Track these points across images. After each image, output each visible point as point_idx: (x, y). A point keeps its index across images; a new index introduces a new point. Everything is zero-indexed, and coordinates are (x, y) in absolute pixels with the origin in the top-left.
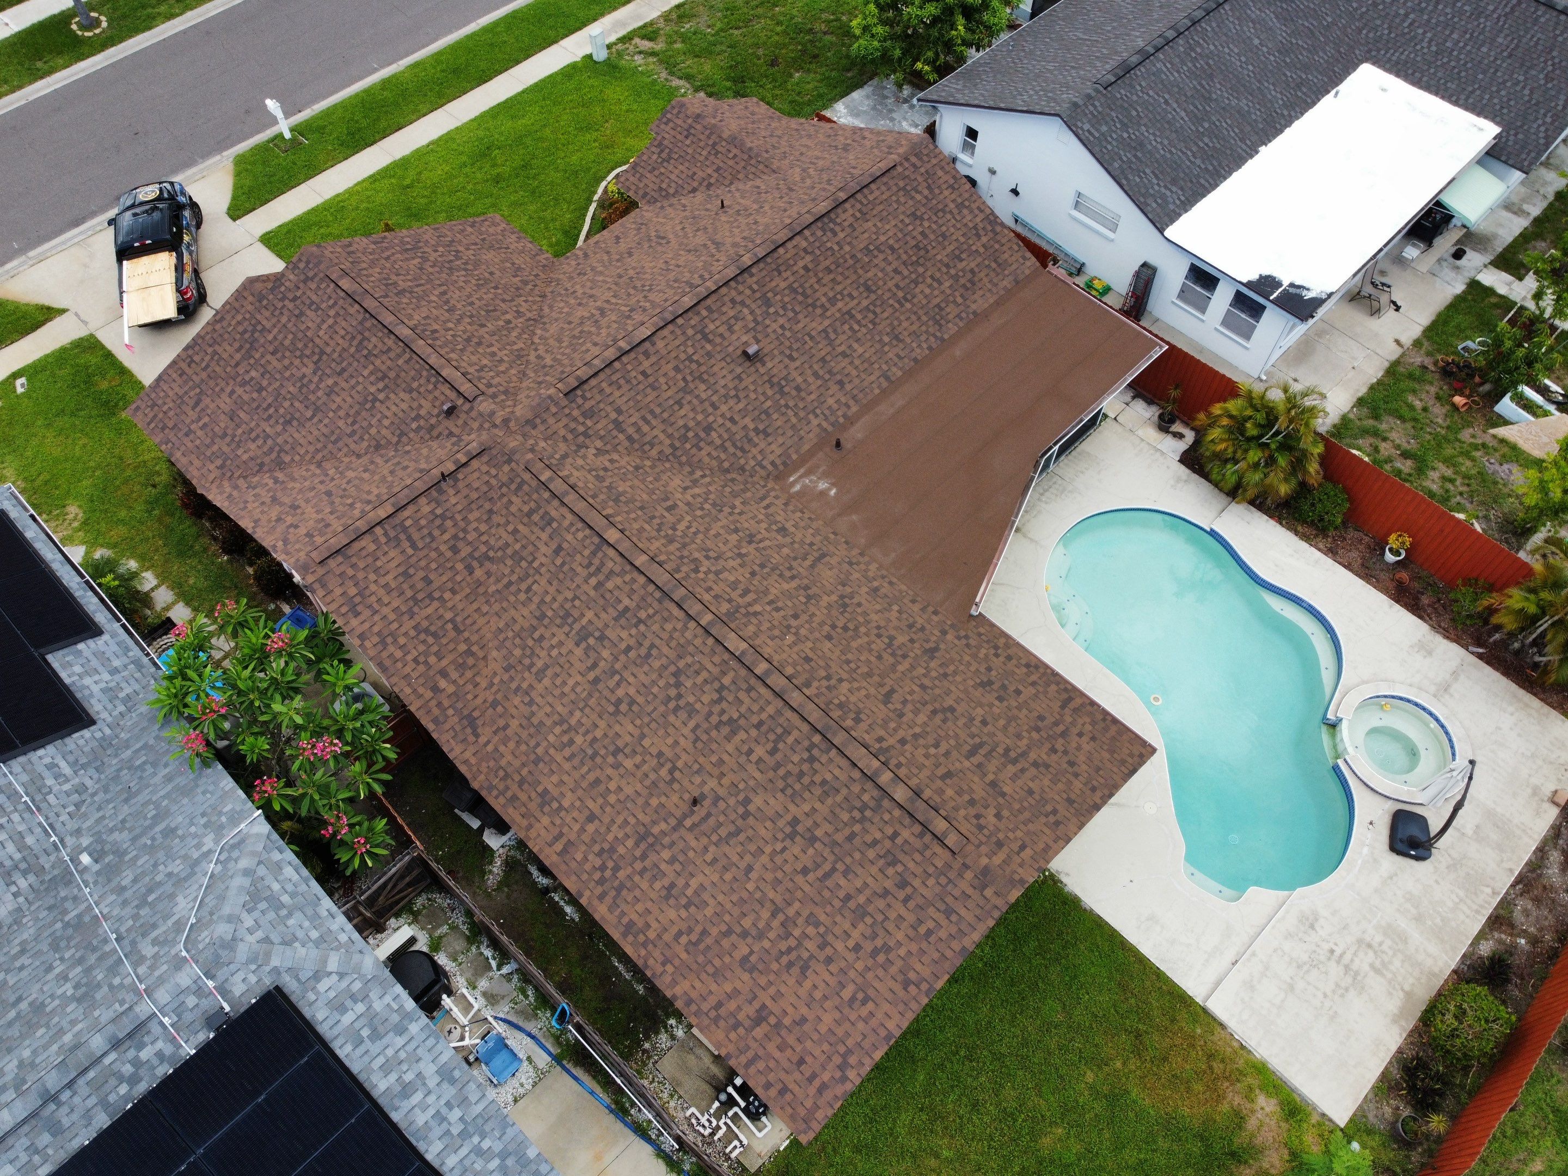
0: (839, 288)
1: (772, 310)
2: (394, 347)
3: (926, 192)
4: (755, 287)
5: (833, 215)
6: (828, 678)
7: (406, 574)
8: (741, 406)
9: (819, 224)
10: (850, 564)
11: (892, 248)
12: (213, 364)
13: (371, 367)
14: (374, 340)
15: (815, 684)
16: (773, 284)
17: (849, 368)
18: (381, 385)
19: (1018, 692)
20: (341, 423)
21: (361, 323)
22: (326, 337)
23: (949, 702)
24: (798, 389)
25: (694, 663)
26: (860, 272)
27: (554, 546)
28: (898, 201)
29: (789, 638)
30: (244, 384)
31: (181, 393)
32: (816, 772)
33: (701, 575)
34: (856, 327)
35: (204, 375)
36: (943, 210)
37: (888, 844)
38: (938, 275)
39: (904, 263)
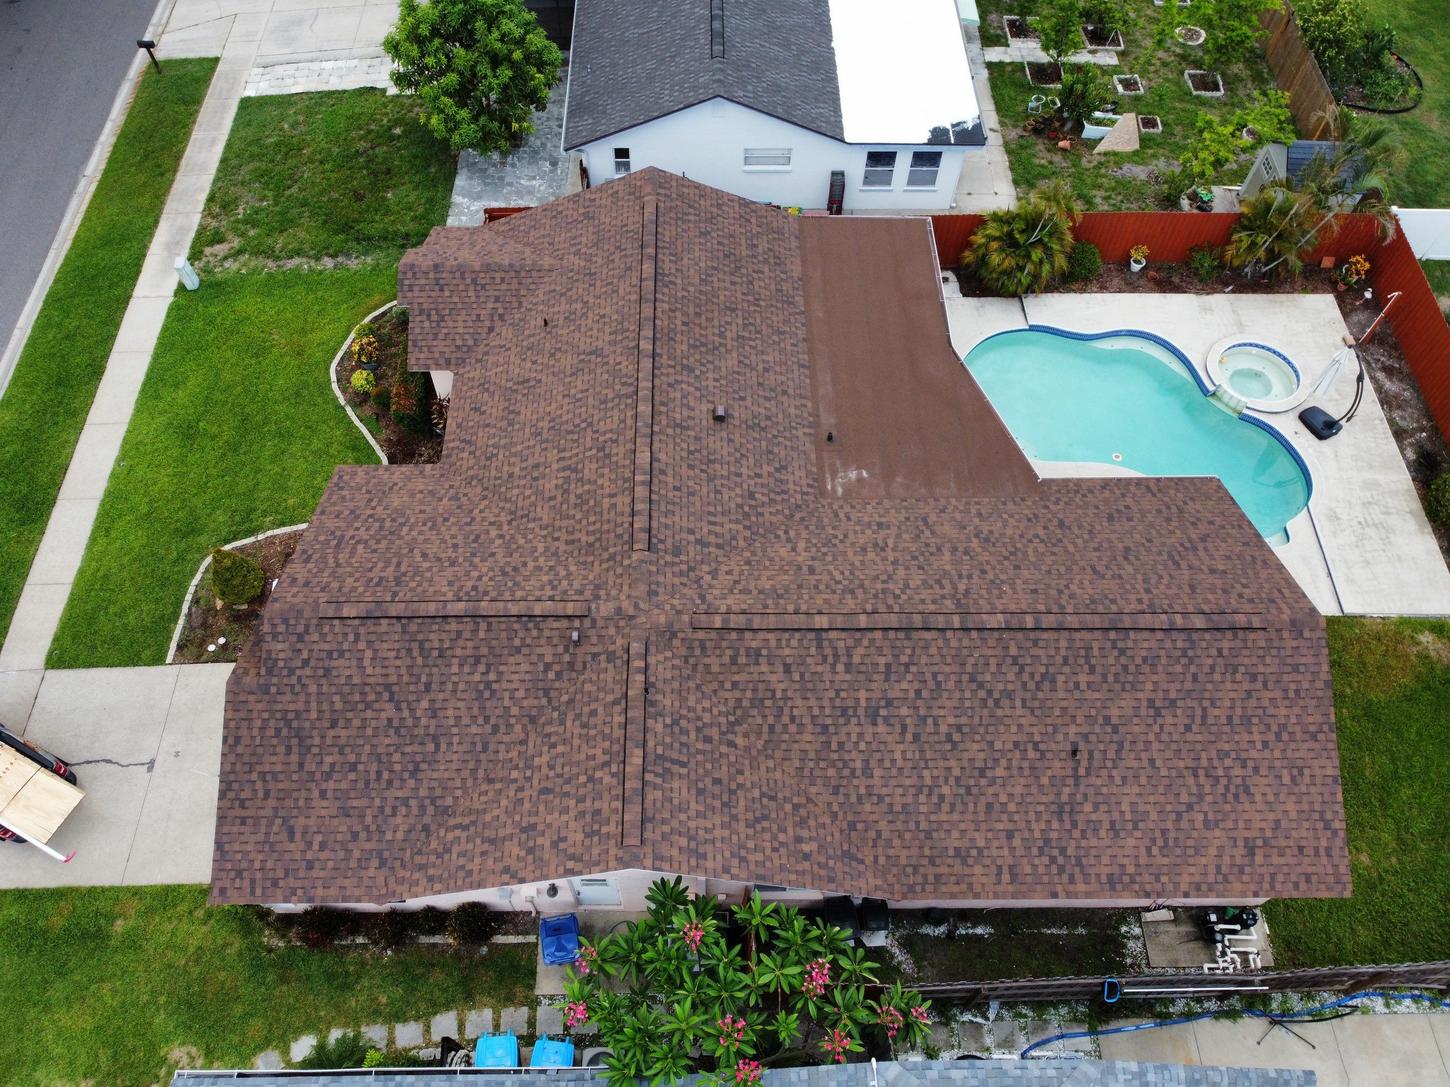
0: (716, 323)
1: (697, 372)
2: (460, 627)
3: (692, 211)
5: (660, 271)
6: (1060, 592)
7: (700, 792)
8: (751, 460)
9: (659, 284)
10: (943, 511)
11: (714, 268)
12: (271, 785)
13: (455, 661)
14: (432, 636)
15: (1063, 602)
16: (679, 351)
17: (778, 377)
18: (482, 668)
19: (1127, 507)
20: (474, 729)
21: (404, 632)
22: (378, 670)
24: (767, 418)
25: (977, 660)
26: (715, 300)
27: (781, 669)
28: (684, 230)
29: (1006, 588)
30: (328, 776)
31: (261, 837)
32: (1133, 657)
33: (904, 597)
34: (753, 344)
35: (272, 803)
36: (713, 217)
37: (1220, 661)
38: (756, 267)
39: (731, 274)
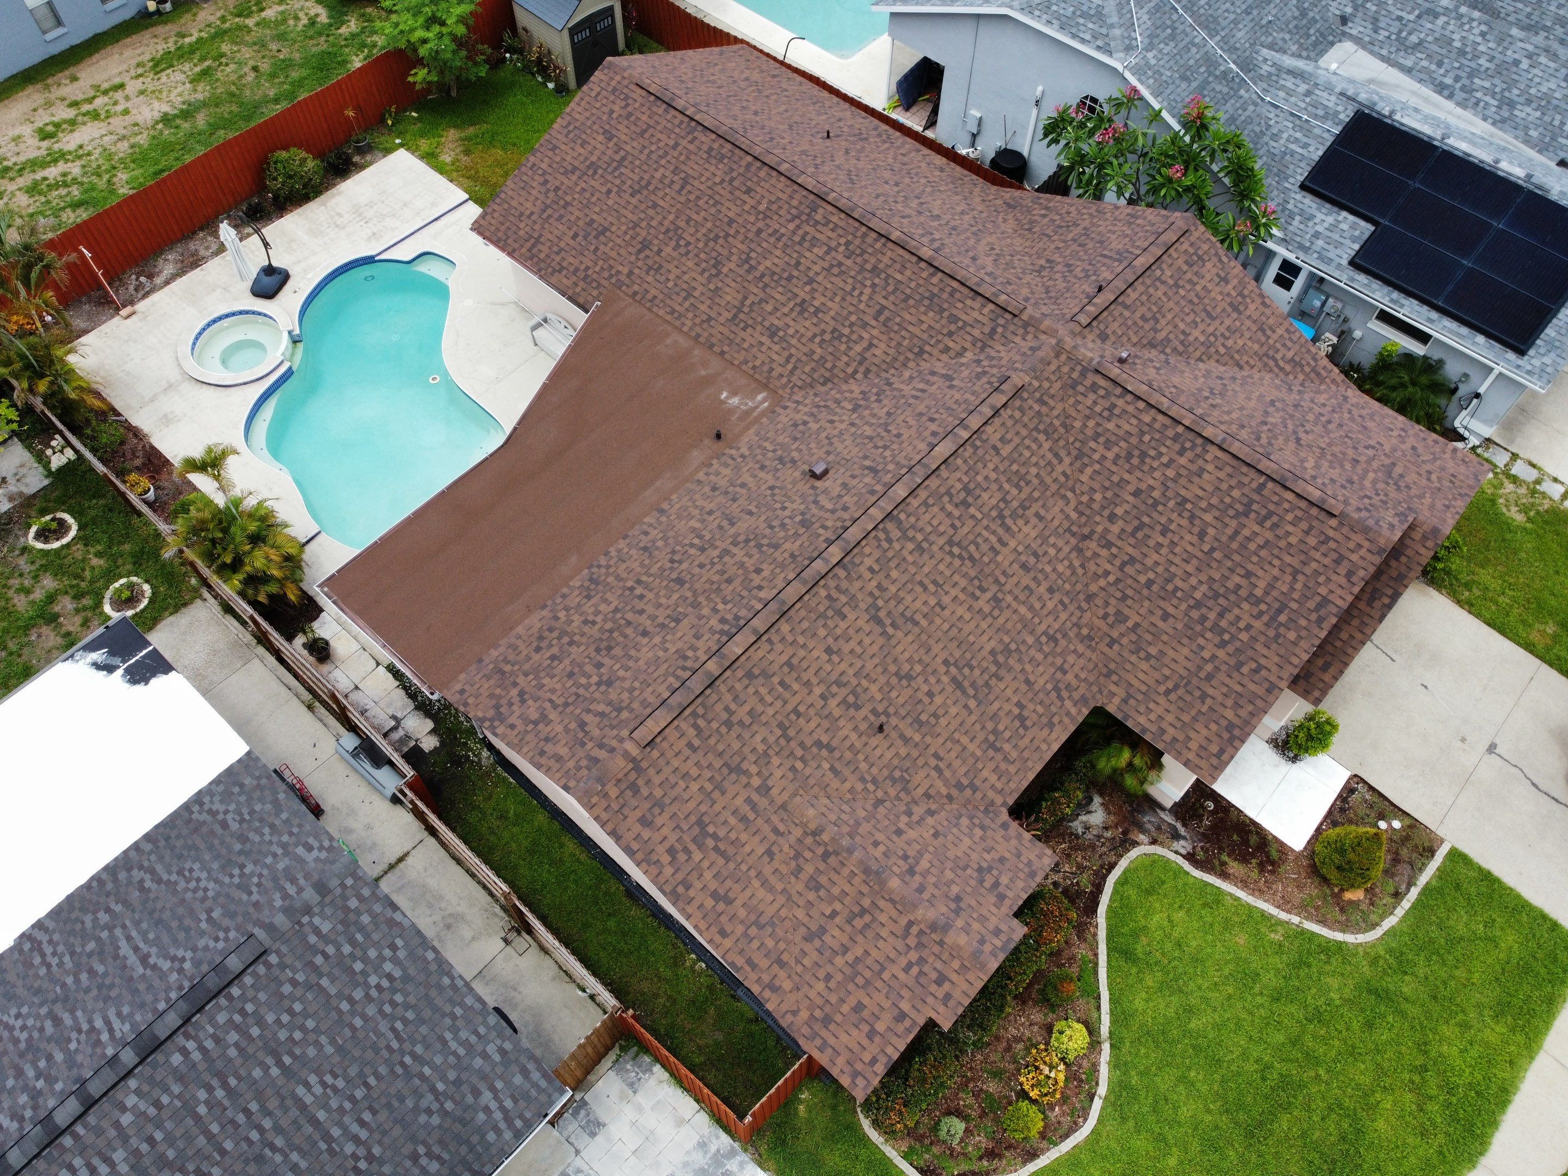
0: (718, 567)
1: (798, 518)
3: (588, 718)
4: (821, 531)
5: (725, 639)
6: (733, 179)
8: (824, 435)
9: (742, 622)
10: (710, 319)
11: (645, 633)
15: (742, 170)
16: (798, 543)
17: (705, 504)
19: (575, 236)
23: (634, 201)
24: (763, 467)
26: (689, 594)
28: (631, 690)
29: (762, 208)
33: (843, 241)
34: (696, 541)
36: (566, 705)
38: (586, 629)
39: (629, 623)
